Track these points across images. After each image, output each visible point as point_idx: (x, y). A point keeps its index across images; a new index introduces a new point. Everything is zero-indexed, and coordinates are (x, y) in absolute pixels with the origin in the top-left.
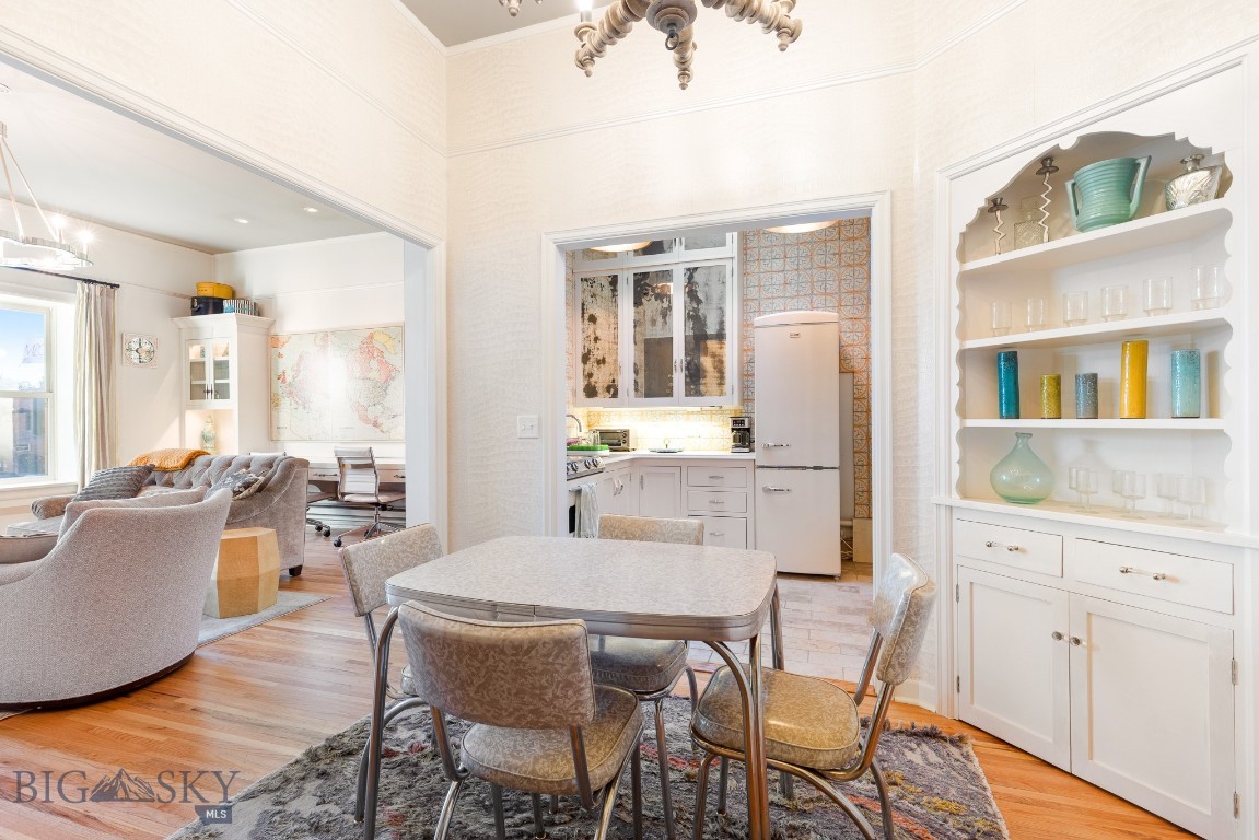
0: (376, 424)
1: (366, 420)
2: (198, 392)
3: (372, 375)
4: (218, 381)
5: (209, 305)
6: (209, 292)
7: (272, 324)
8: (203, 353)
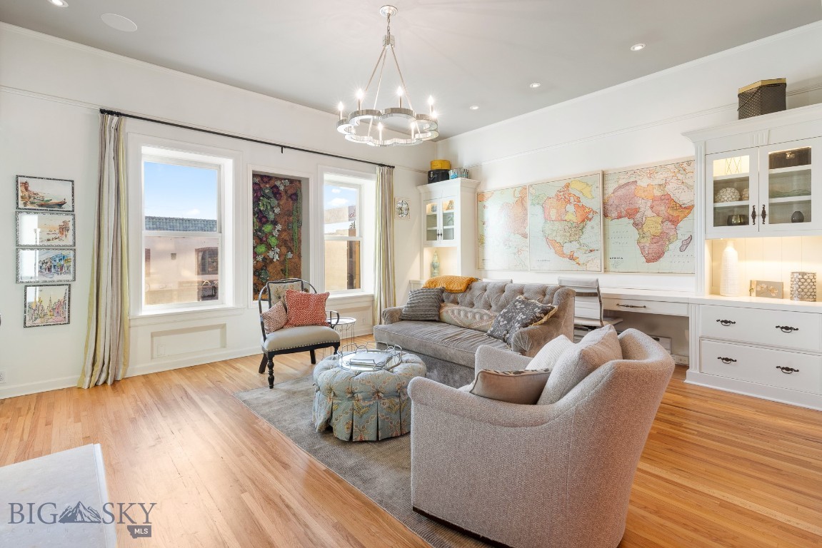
0: (572, 258)
1: (562, 255)
2: (432, 235)
3: (568, 217)
4: (445, 227)
5: (440, 175)
6: (438, 166)
7: (479, 184)
8: (433, 209)
